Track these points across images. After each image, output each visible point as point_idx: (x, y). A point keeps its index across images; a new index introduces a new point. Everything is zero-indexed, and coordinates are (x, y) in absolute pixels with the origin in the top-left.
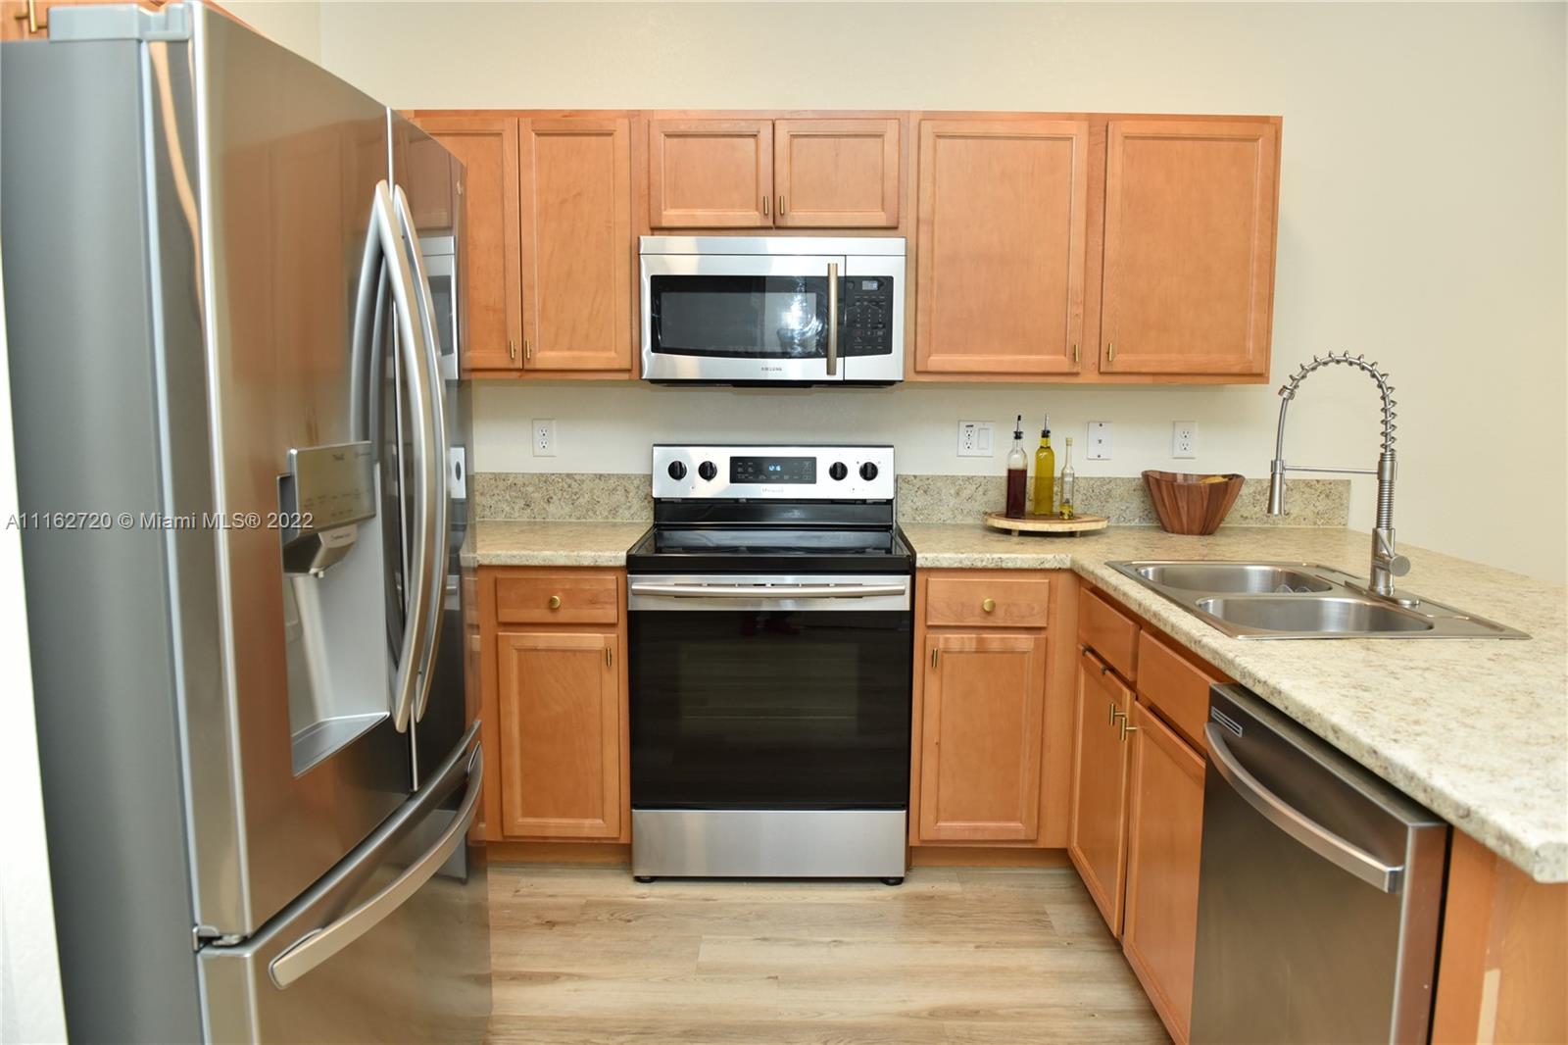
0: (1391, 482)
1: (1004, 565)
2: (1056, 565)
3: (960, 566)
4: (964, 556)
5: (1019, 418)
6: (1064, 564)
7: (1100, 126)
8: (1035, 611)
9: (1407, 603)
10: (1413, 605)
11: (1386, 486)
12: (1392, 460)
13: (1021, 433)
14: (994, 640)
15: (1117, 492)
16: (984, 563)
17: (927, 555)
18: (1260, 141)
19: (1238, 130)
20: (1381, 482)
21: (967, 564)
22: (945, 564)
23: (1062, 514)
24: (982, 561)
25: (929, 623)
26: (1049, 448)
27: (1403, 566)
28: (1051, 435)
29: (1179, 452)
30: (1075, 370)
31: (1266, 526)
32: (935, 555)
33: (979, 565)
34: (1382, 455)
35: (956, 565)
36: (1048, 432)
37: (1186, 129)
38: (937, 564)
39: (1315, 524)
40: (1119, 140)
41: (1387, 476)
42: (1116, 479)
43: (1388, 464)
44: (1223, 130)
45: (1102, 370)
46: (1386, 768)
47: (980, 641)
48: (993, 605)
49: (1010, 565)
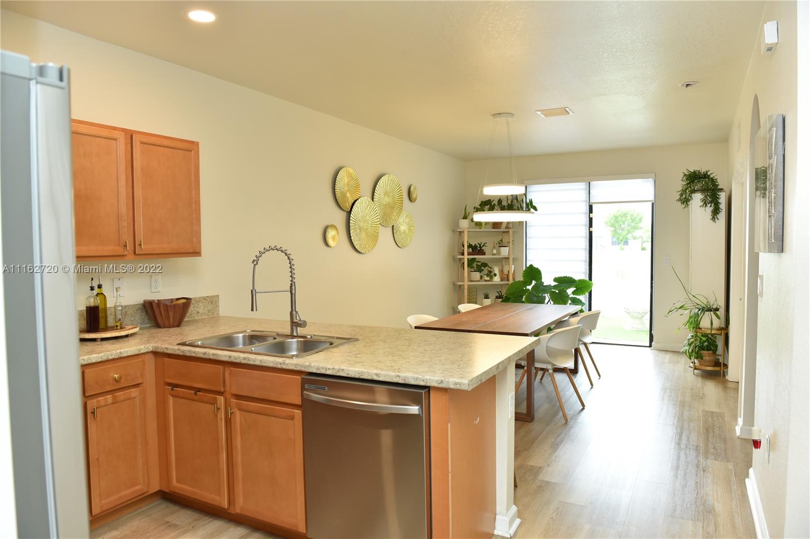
0: (295, 294)
1: (122, 356)
2: (146, 351)
3: (101, 360)
4: (103, 354)
5: (92, 279)
6: (149, 349)
7: (130, 135)
8: (138, 375)
9: (309, 337)
10: (312, 337)
11: (294, 296)
12: (295, 286)
13: (93, 287)
14: (120, 395)
15: (129, 312)
16: (113, 356)
17: (84, 358)
18: (192, 152)
19: (185, 146)
20: (292, 294)
21: (105, 358)
22: (94, 361)
23: (117, 326)
24: (112, 355)
25: (87, 395)
26: (102, 293)
27: (303, 324)
28: (103, 286)
29: (154, 290)
30: (125, 254)
31: (191, 319)
32: (88, 356)
33: (111, 358)
34: (291, 284)
35: (99, 360)
36: (101, 285)
37: (165, 143)
38: (90, 362)
39: (208, 315)
40: (138, 143)
41: (293, 292)
42: (128, 305)
43: (293, 287)
44: (178, 145)
45: (137, 253)
46: (405, 379)
47: (114, 398)
48: (120, 378)
49: (125, 355)
